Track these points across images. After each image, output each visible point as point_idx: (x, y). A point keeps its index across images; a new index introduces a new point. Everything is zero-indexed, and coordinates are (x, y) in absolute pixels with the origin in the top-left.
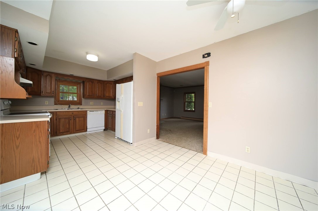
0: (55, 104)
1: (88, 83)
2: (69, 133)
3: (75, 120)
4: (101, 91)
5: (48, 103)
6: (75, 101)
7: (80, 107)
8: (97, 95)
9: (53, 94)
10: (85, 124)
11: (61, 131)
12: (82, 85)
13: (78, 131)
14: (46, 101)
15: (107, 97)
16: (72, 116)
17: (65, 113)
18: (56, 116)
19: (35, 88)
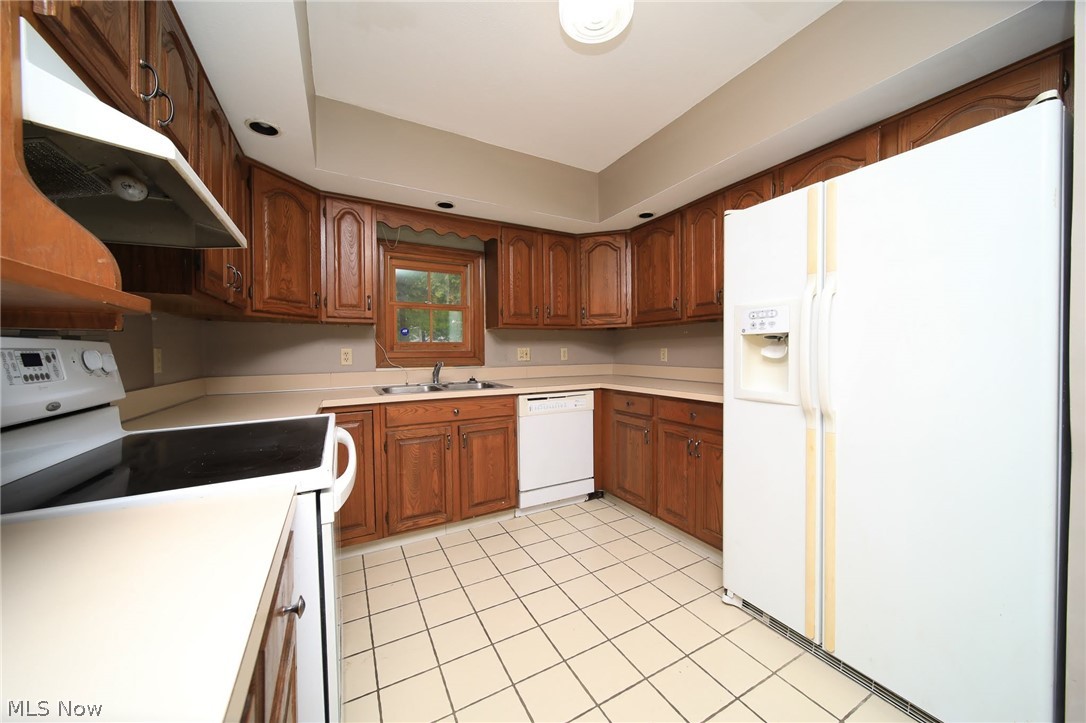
0: (381, 362)
1: (511, 248)
2: (441, 518)
3: (465, 443)
4: (569, 290)
5: (350, 356)
6: (456, 345)
7: (482, 374)
8: (552, 313)
9: (368, 314)
10: (512, 468)
11: (408, 512)
12: (481, 262)
13: (482, 509)
14: (343, 350)
15: (597, 321)
16: (453, 424)
17: (421, 411)
18: (384, 430)
19: (290, 281)
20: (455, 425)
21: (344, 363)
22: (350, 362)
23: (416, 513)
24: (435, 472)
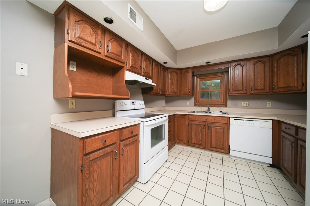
0: (195, 105)
2: (202, 147)
3: (209, 129)
5: (189, 103)
6: (218, 101)
7: (224, 110)
9: (189, 94)
10: (226, 140)
11: (193, 142)
13: (215, 149)
14: (187, 102)
15: (281, 90)
16: (206, 123)
17: (197, 117)
18: (188, 121)
19: (174, 89)
20: (207, 123)
21: (187, 105)
22: (189, 105)
23: (195, 143)
24: (200, 134)
